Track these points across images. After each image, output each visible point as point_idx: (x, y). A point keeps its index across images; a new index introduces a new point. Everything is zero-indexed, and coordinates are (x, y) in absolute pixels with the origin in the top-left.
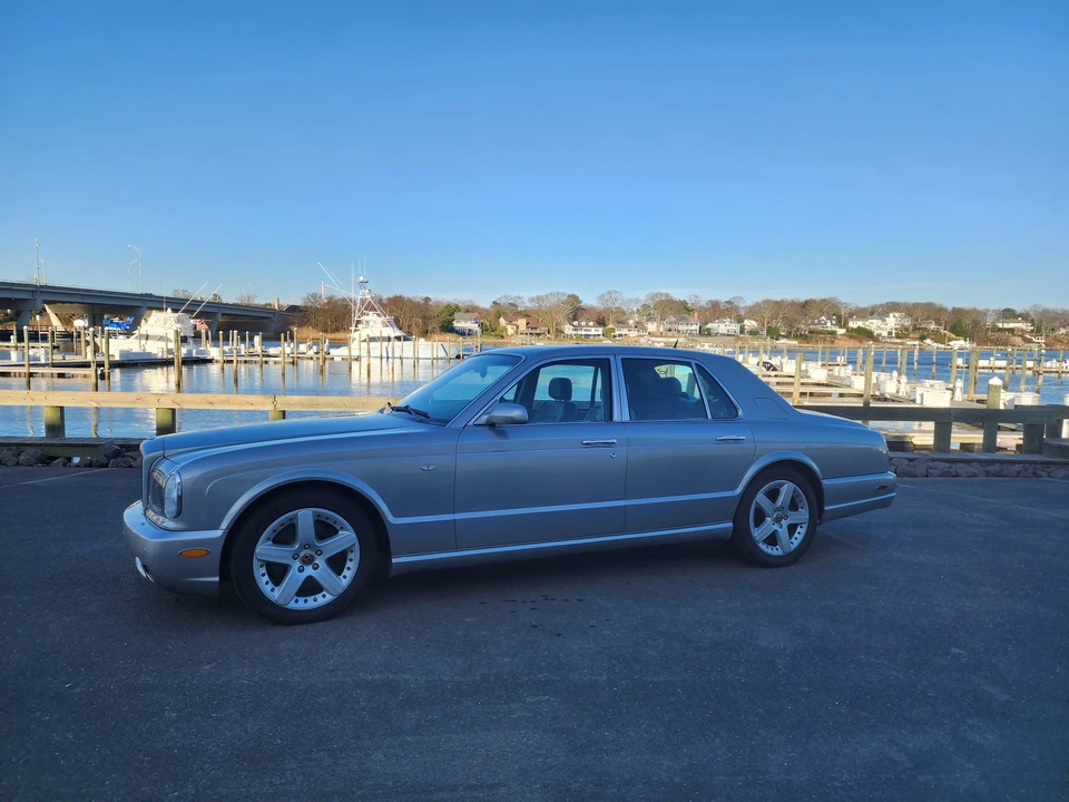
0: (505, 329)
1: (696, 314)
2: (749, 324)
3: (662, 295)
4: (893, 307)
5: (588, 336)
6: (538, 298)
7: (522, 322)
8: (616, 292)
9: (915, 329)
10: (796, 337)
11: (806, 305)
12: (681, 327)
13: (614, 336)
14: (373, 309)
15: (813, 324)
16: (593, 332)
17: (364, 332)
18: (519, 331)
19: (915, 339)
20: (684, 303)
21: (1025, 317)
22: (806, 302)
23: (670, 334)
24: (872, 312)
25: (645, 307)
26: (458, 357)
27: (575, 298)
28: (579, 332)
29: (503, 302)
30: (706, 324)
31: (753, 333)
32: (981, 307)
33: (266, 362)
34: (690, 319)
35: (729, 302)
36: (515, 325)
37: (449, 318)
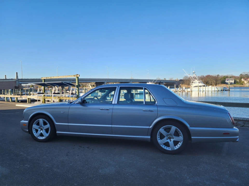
0: (244, 82)
14: (196, 79)
17: (194, 85)
36: (247, 80)
37: (224, 80)
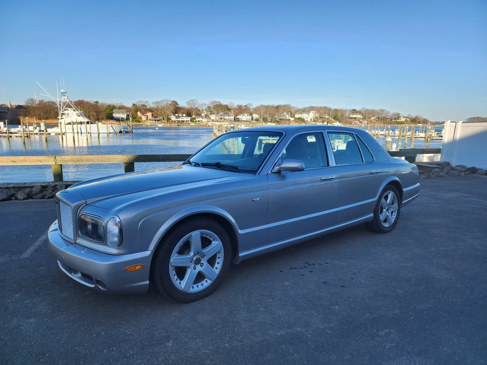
0: (141, 118)
1: (232, 111)
2: (255, 116)
3: (217, 102)
4: (311, 109)
5: (183, 121)
6: (157, 102)
7: (149, 114)
8: (195, 100)
9: (320, 118)
10: (274, 122)
11: (278, 107)
12: (226, 118)
13: (196, 121)
14: (70, 107)
15: (281, 116)
16: (185, 119)
17: (66, 119)
18: (149, 118)
19: (320, 122)
20: (227, 106)
21: (360, 112)
22: (278, 106)
23: (221, 120)
24: (304, 111)
25: (209, 107)
26: (121, 132)
27: (175, 103)
28: (179, 119)
29: (138, 104)
30: (237, 116)
31: (257, 120)
32: (344, 108)
33: (11, 136)
34: (230, 113)
35: (246, 106)
36: (146, 115)
37: (110, 112)
